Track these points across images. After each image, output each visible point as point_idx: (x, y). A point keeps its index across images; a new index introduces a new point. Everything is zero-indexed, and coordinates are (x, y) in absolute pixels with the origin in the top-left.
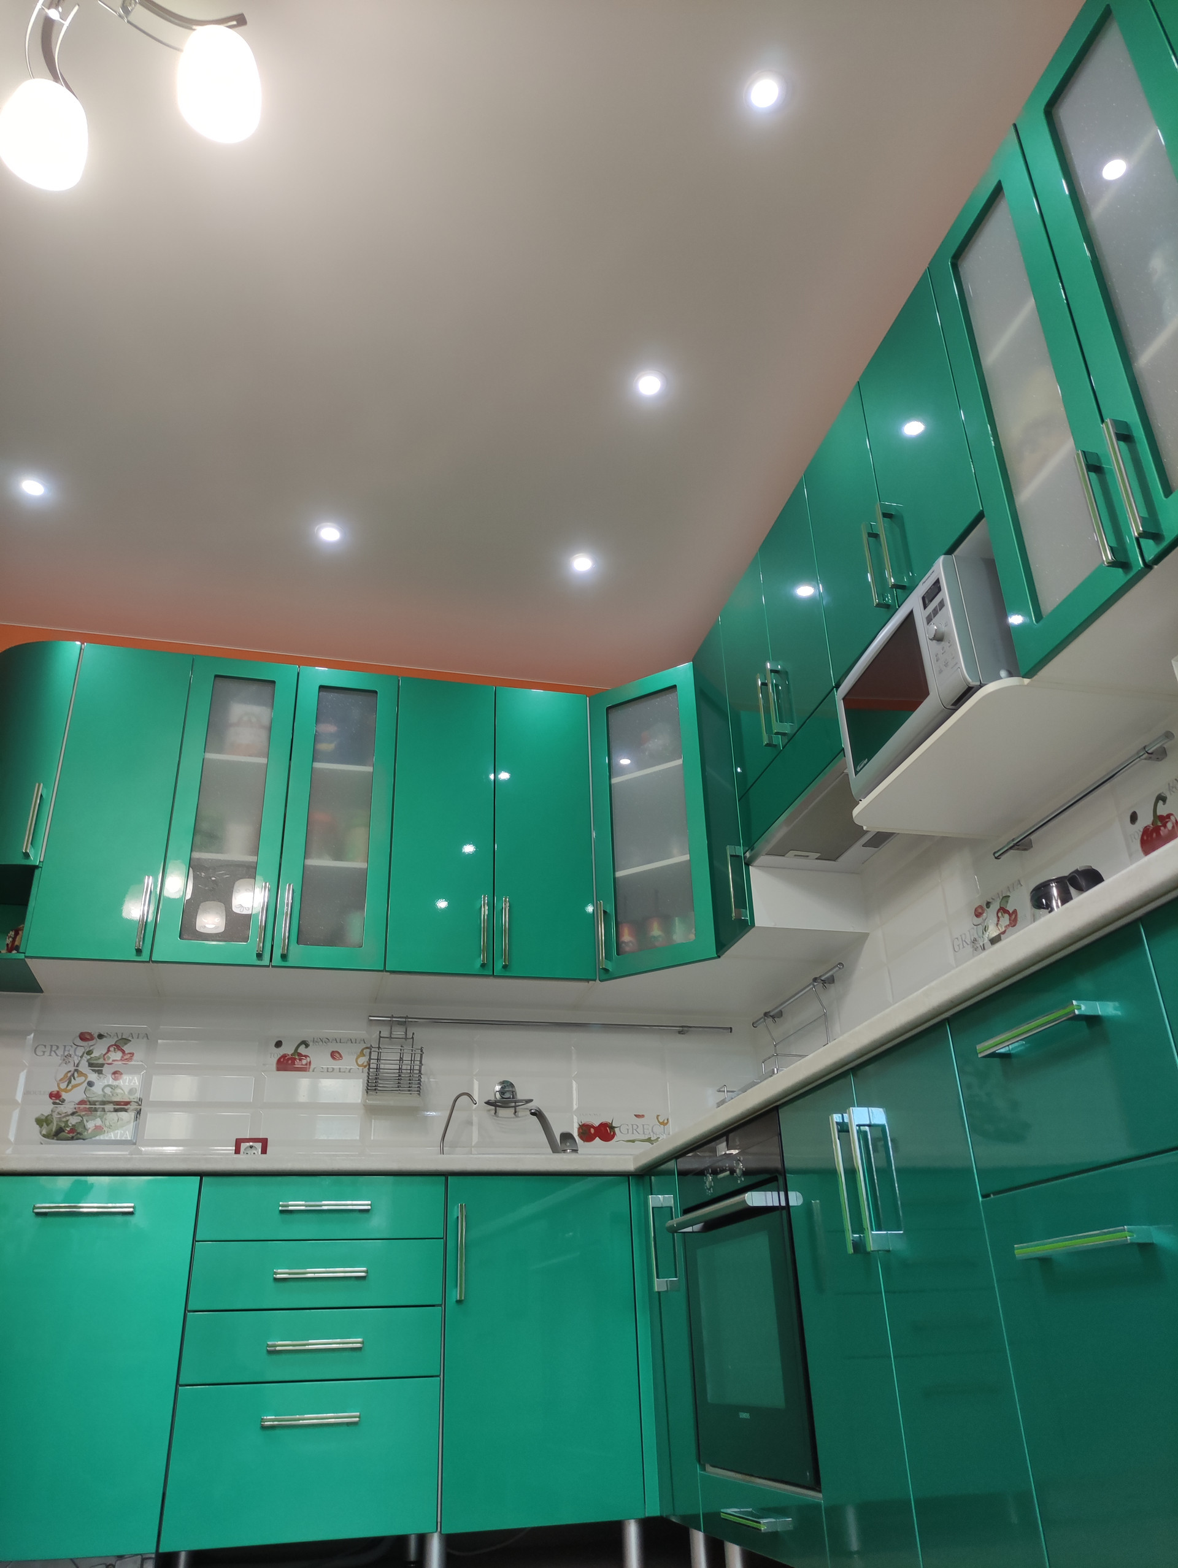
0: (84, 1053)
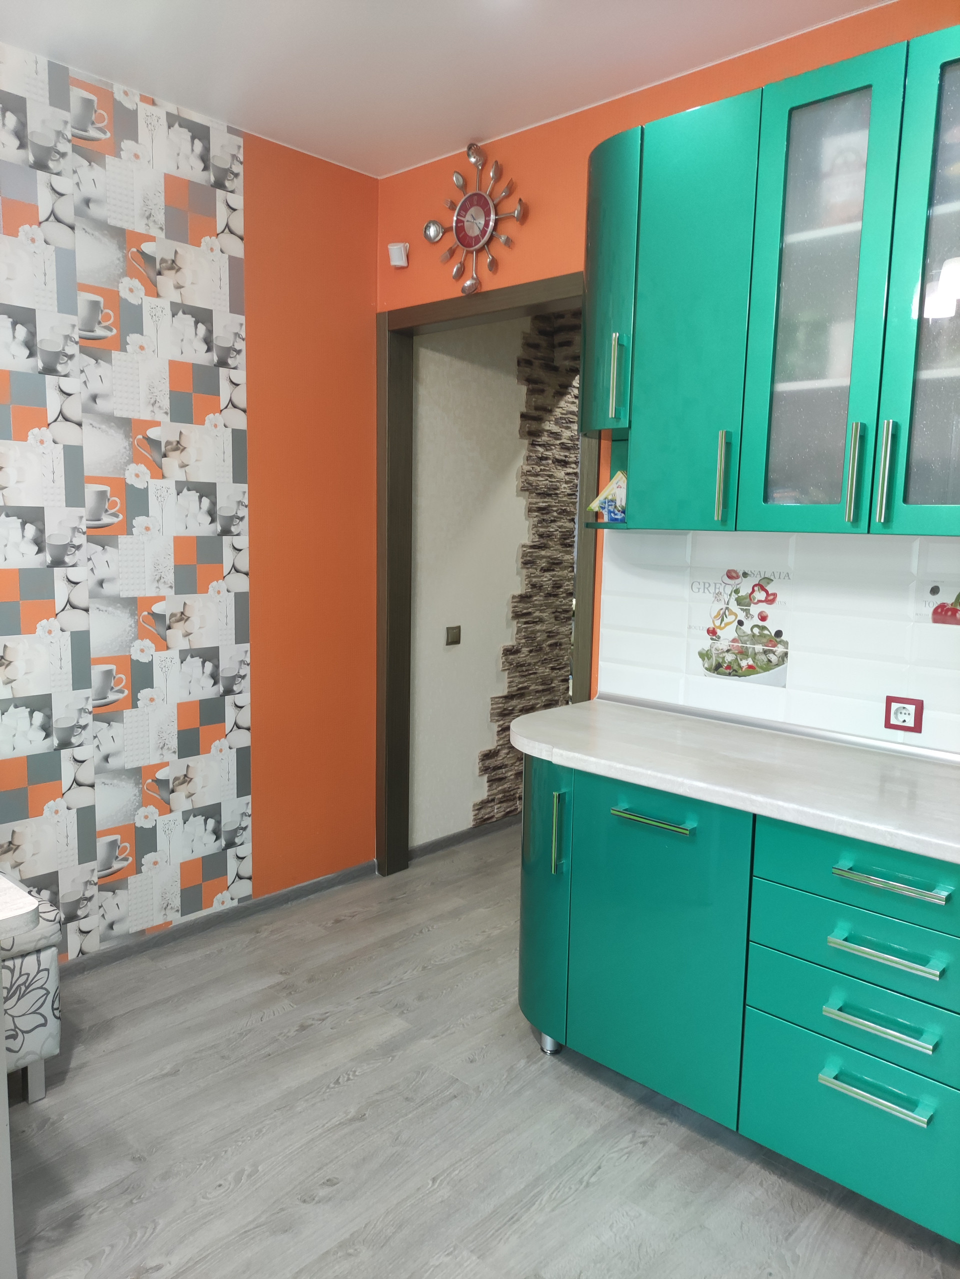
0: (731, 592)
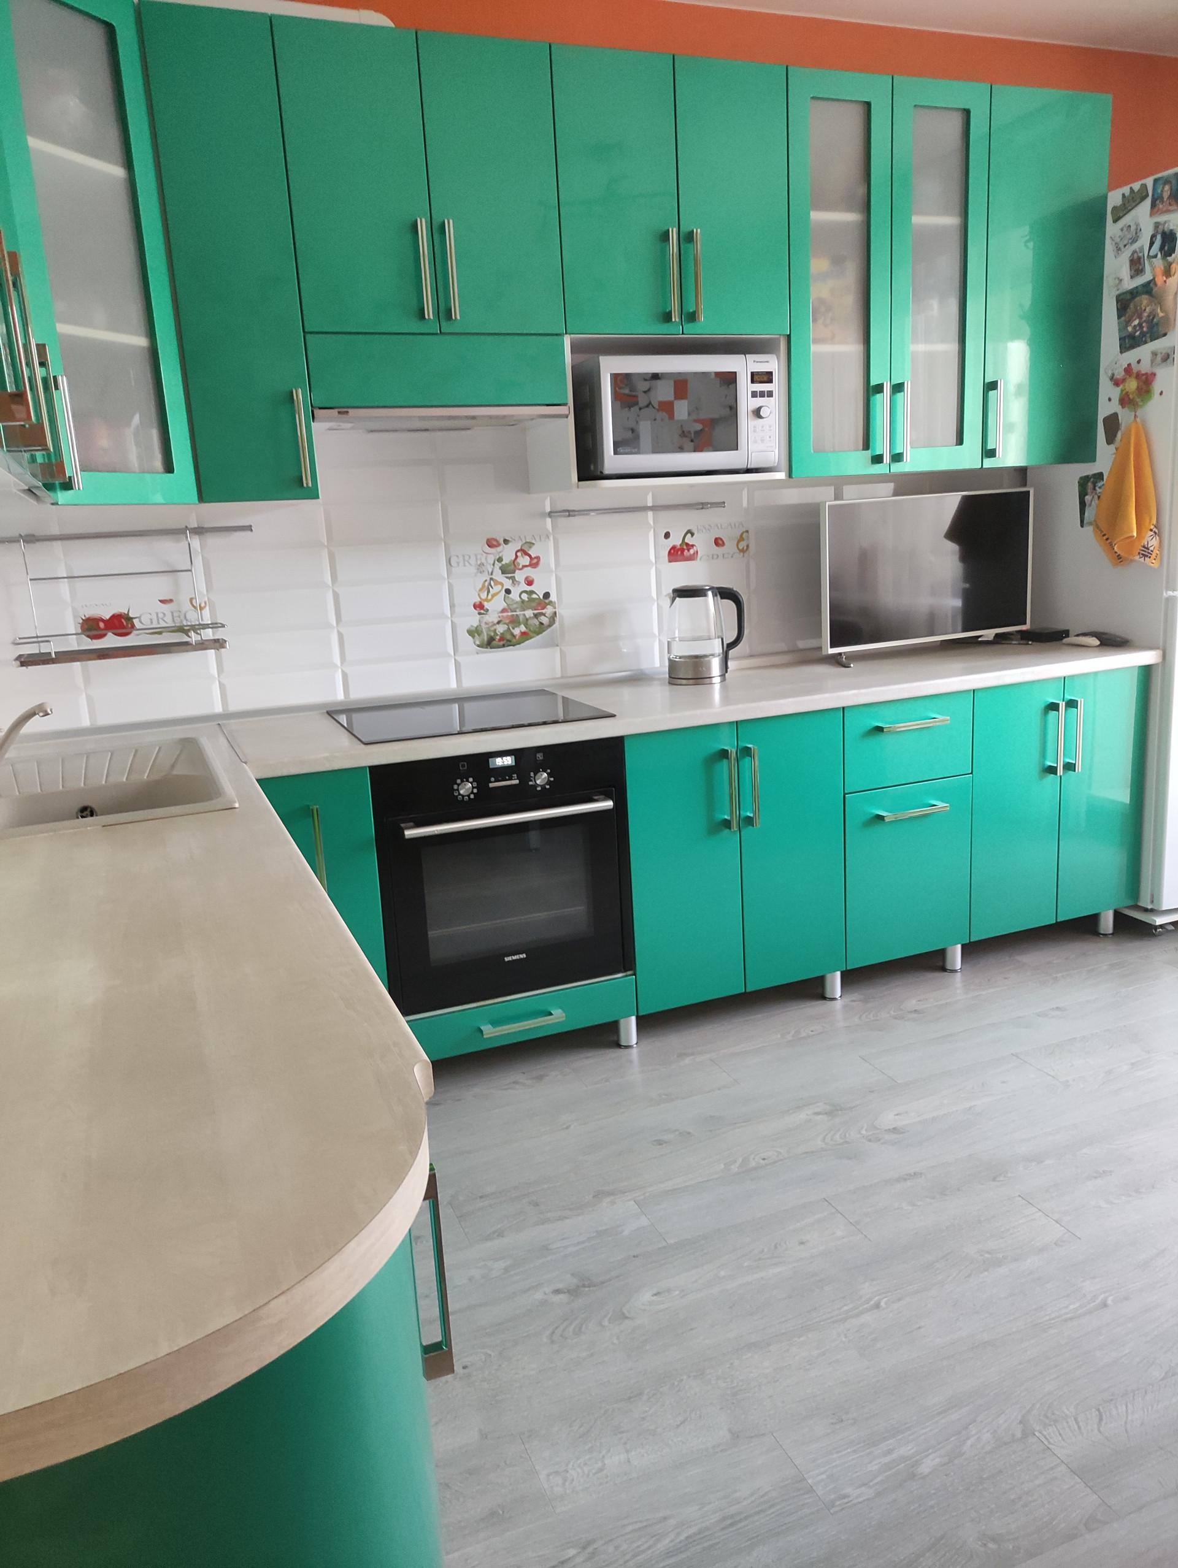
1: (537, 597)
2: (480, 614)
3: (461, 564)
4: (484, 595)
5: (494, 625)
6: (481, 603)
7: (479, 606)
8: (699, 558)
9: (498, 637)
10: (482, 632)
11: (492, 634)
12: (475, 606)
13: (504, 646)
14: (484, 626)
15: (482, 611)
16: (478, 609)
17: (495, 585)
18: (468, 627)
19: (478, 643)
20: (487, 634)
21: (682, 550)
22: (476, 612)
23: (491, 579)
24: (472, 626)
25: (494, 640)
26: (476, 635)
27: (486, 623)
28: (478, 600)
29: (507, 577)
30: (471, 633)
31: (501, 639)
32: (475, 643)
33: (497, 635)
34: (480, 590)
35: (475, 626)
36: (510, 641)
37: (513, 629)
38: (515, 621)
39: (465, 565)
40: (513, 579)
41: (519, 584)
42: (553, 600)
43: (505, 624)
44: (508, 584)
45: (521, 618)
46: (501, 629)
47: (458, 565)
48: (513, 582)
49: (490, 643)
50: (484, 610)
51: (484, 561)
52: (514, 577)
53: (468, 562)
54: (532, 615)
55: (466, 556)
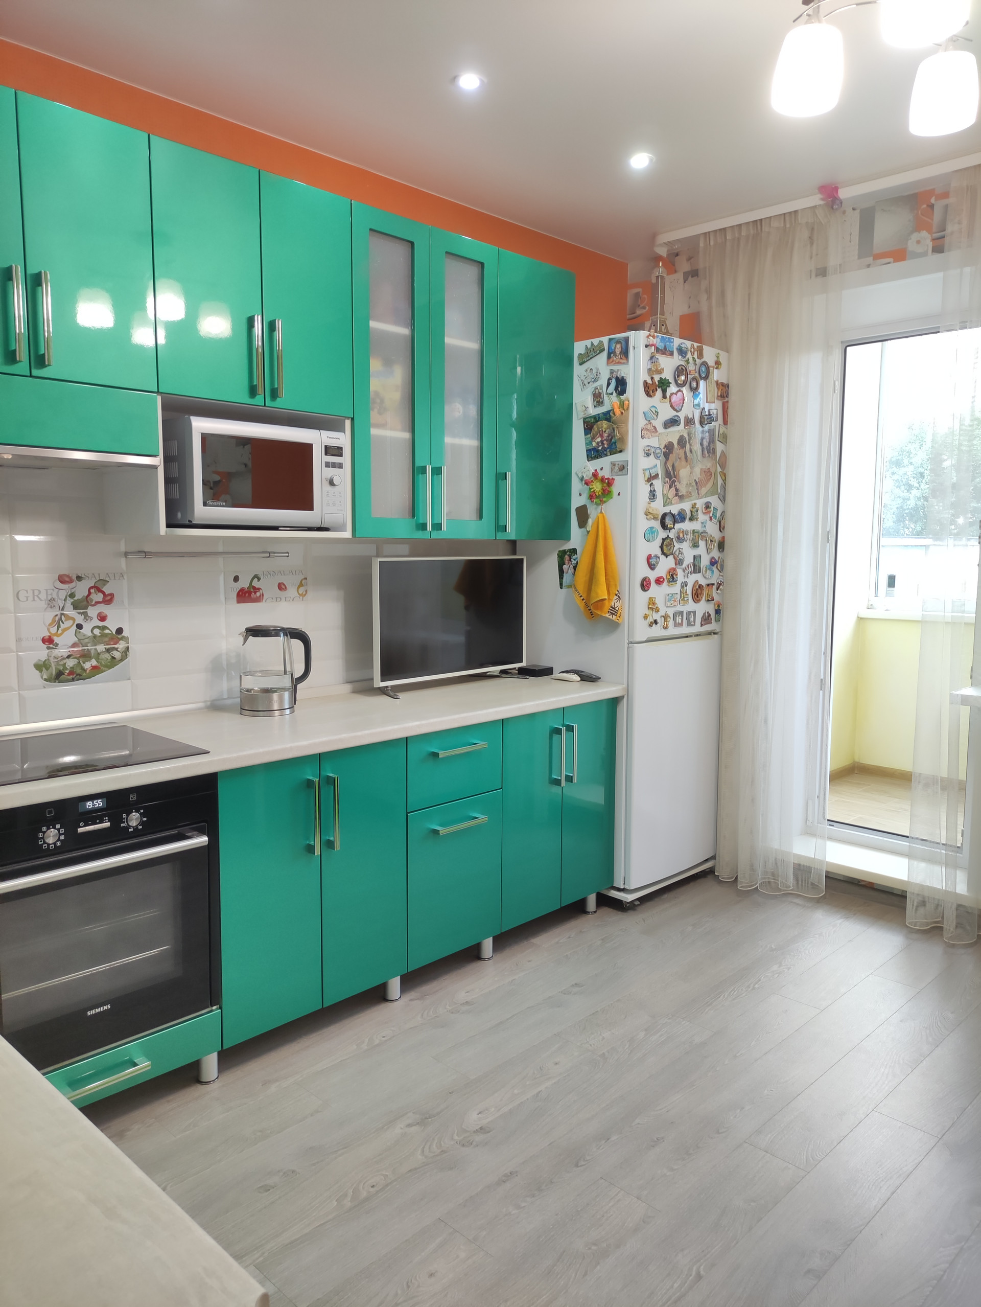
1: (110, 632)
2: (48, 648)
3: (31, 598)
4: (54, 630)
5: (64, 659)
6: (50, 637)
7: (48, 641)
8: (264, 601)
9: (67, 672)
10: (50, 666)
11: (62, 668)
12: (44, 641)
13: (73, 680)
14: (52, 660)
15: (51, 646)
16: (47, 643)
17: (66, 620)
18: (35, 661)
19: (45, 677)
20: (56, 668)
21: (250, 593)
22: (46, 646)
23: (62, 614)
24: (40, 660)
25: (64, 674)
26: (44, 669)
27: (55, 657)
28: (47, 634)
29: (79, 613)
30: (39, 667)
31: (71, 673)
32: (42, 678)
33: (67, 669)
34: (50, 625)
35: (44, 660)
36: (80, 675)
37: (84, 663)
38: (86, 656)
39: (34, 600)
40: (85, 615)
41: (91, 620)
42: (126, 636)
43: (75, 658)
44: (80, 619)
45: (93, 652)
46: (71, 663)
47: (27, 600)
48: (85, 618)
49: (59, 677)
50: (53, 645)
51: (54, 596)
52: (87, 612)
53: (37, 596)
54: (104, 650)
55: (35, 591)
